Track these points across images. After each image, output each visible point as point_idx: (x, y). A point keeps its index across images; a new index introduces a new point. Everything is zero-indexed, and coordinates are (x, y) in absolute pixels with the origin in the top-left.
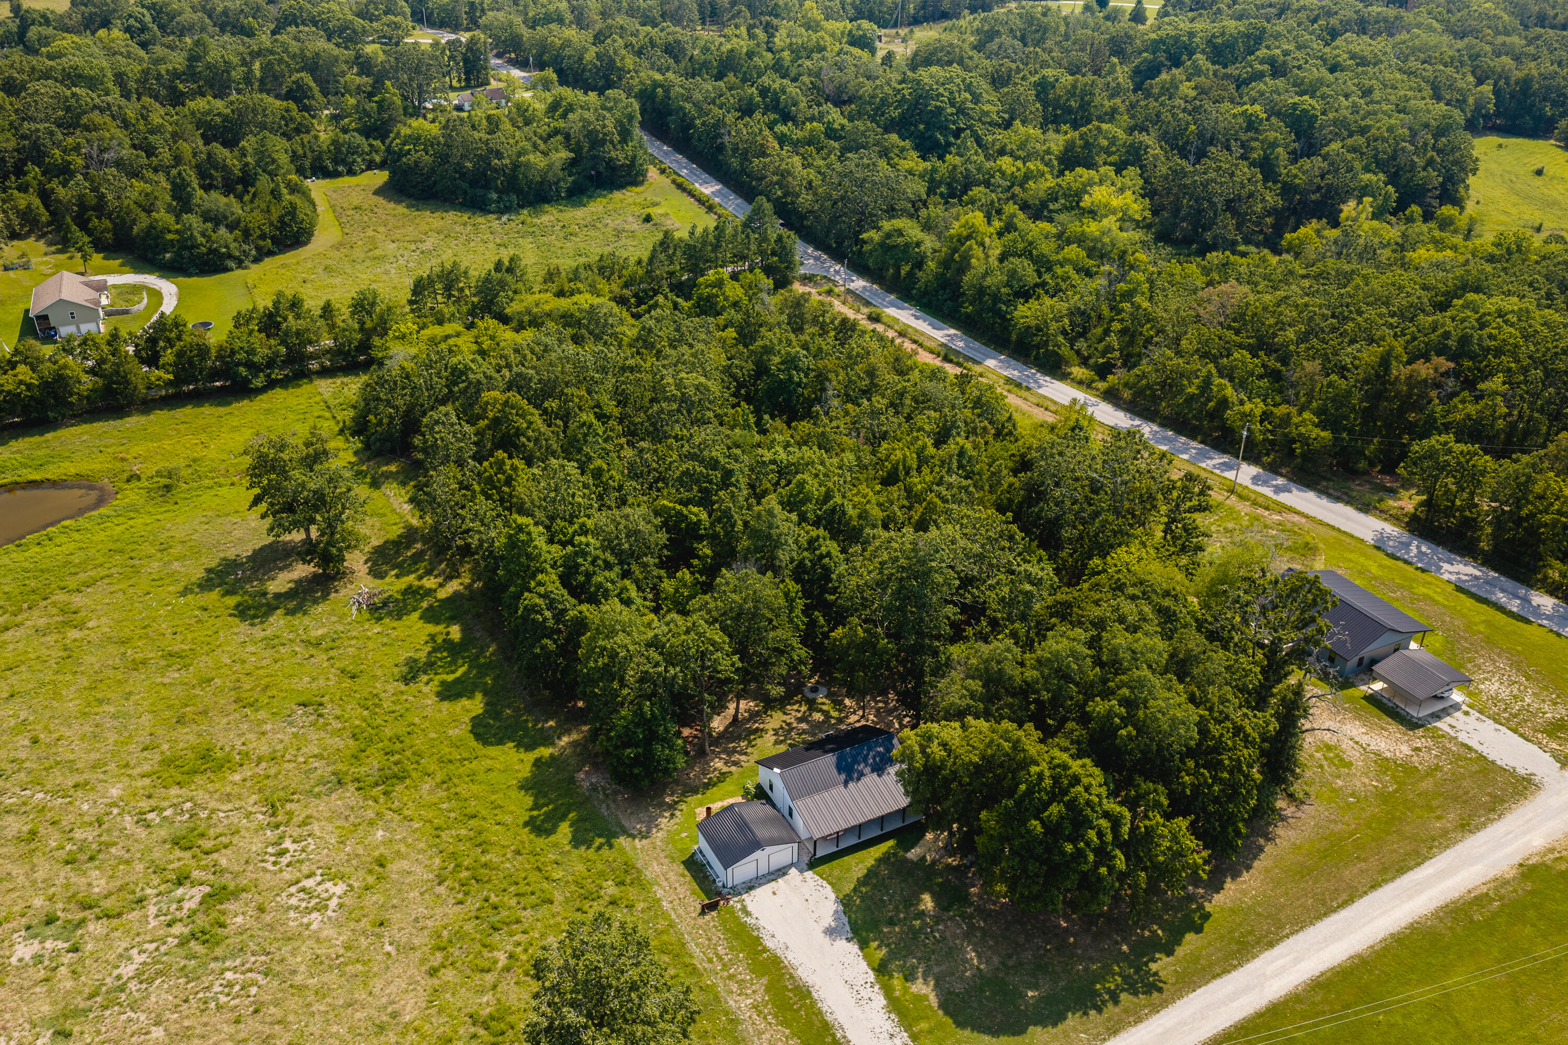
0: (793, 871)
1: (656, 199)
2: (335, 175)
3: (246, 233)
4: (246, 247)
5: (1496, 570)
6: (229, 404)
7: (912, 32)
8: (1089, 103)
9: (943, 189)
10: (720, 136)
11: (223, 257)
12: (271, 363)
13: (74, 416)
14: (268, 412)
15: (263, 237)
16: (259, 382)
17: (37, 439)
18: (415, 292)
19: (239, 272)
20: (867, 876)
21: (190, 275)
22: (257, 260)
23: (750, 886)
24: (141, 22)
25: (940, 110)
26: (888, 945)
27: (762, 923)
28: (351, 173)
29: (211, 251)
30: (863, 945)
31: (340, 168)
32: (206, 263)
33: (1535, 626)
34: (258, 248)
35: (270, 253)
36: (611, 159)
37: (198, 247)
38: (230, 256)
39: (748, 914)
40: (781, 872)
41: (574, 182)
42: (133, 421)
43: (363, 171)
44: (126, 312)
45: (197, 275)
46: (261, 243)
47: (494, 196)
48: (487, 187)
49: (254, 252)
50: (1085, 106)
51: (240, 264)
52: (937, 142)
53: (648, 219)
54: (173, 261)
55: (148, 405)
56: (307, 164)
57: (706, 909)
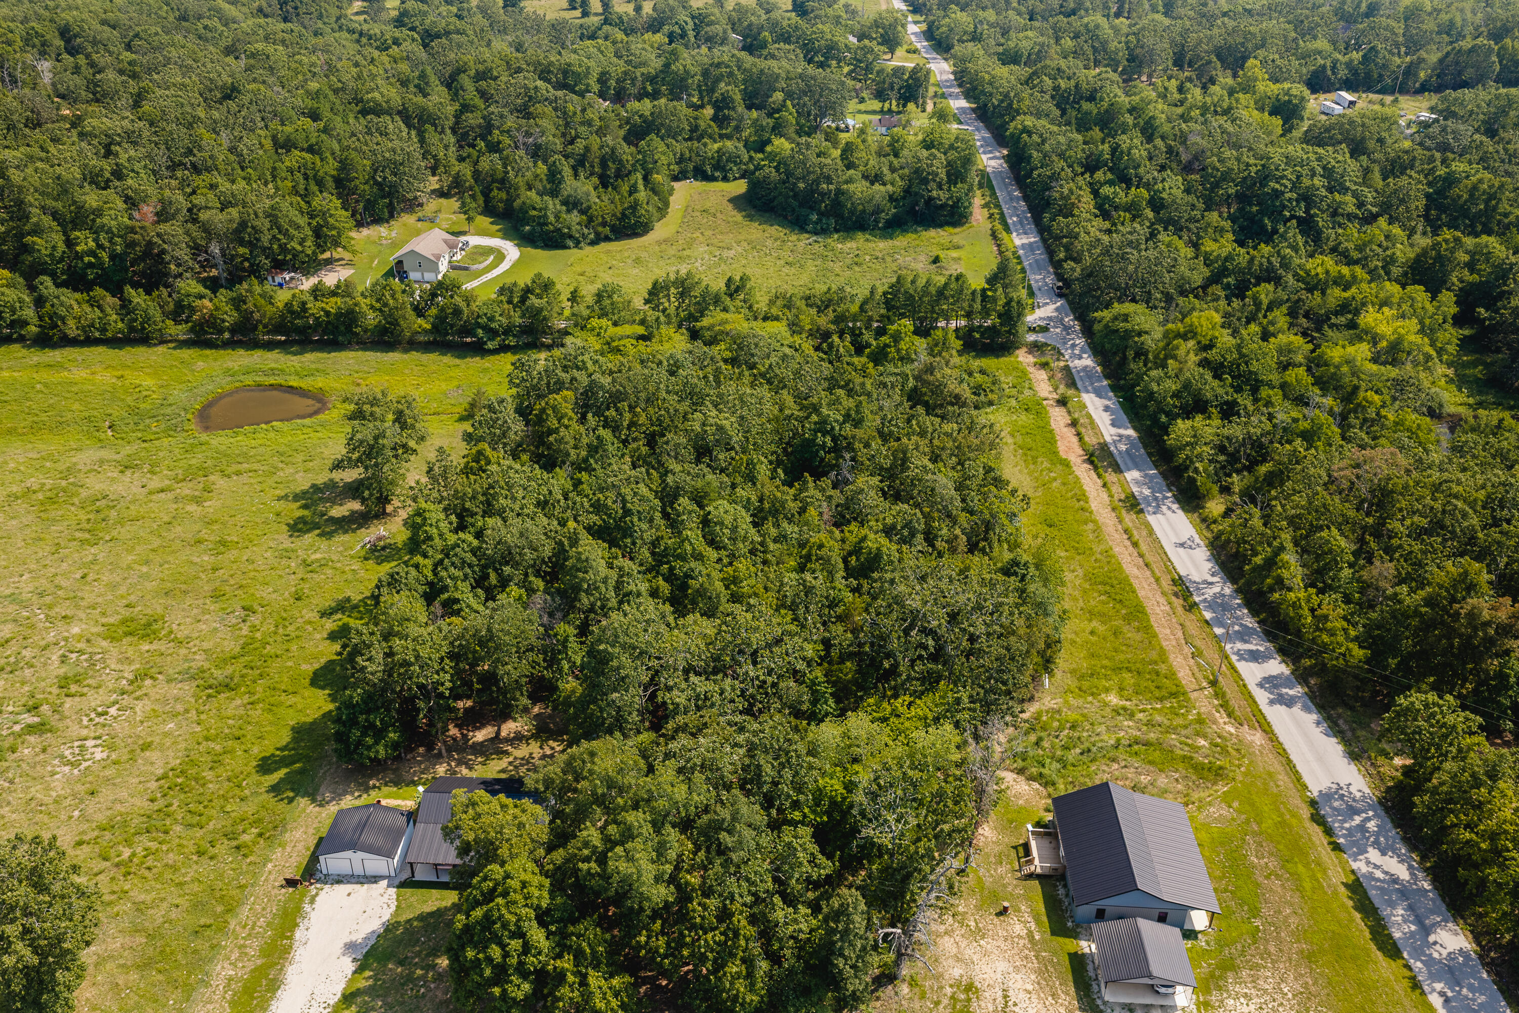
0: (385, 883)
1: (961, 243)
2: (712, 179)
3: (591, 220)
4: (586, 231)
5: (1434, 881)
6: (465, 357)
7: (1396, 101)
8: (1495, 208)
9: (1231, 280)
10: (1049, 188)
11: (563, 236)
12: (507, 331)
13: (358, 343)
14: (485, 370)
15: (604, 224)
16: (490, 345)
17: (325, 355)
18: (650, 293)
19: (576, 250)
20: (431, 914)
21: (536, 247)
22: (593, 243)
23: (340, 880)
24: (682, 29)
25: (1277, 194)
26: (376, 980)
27: (313, 915)
28: (725, 179)
29: (558, 230)
30: (359, 971)
31: (717, 174)
32: (551, 239)
33: (1397, 965)
34: (597, 234)
35: (607, 239)
36: (931, 199)
37: (546, 224)
38: (571, 237)
39: (312, 901)
40: (374, 879)
41: (895, 215)
42: (394, 357)
43: (735, 179)
44: (466, 269)
45: (542, 248)
46: (600, 229)
47: (814, 217)
48: (812, 208)
49: (592, 236)
50: (1490, 211)
51: (577, 245)
52: (1263, 227)
53: (936, 260)
54: (530, 233)
55: (412, 345)
56: (691, 166)
57: (291, 883)
